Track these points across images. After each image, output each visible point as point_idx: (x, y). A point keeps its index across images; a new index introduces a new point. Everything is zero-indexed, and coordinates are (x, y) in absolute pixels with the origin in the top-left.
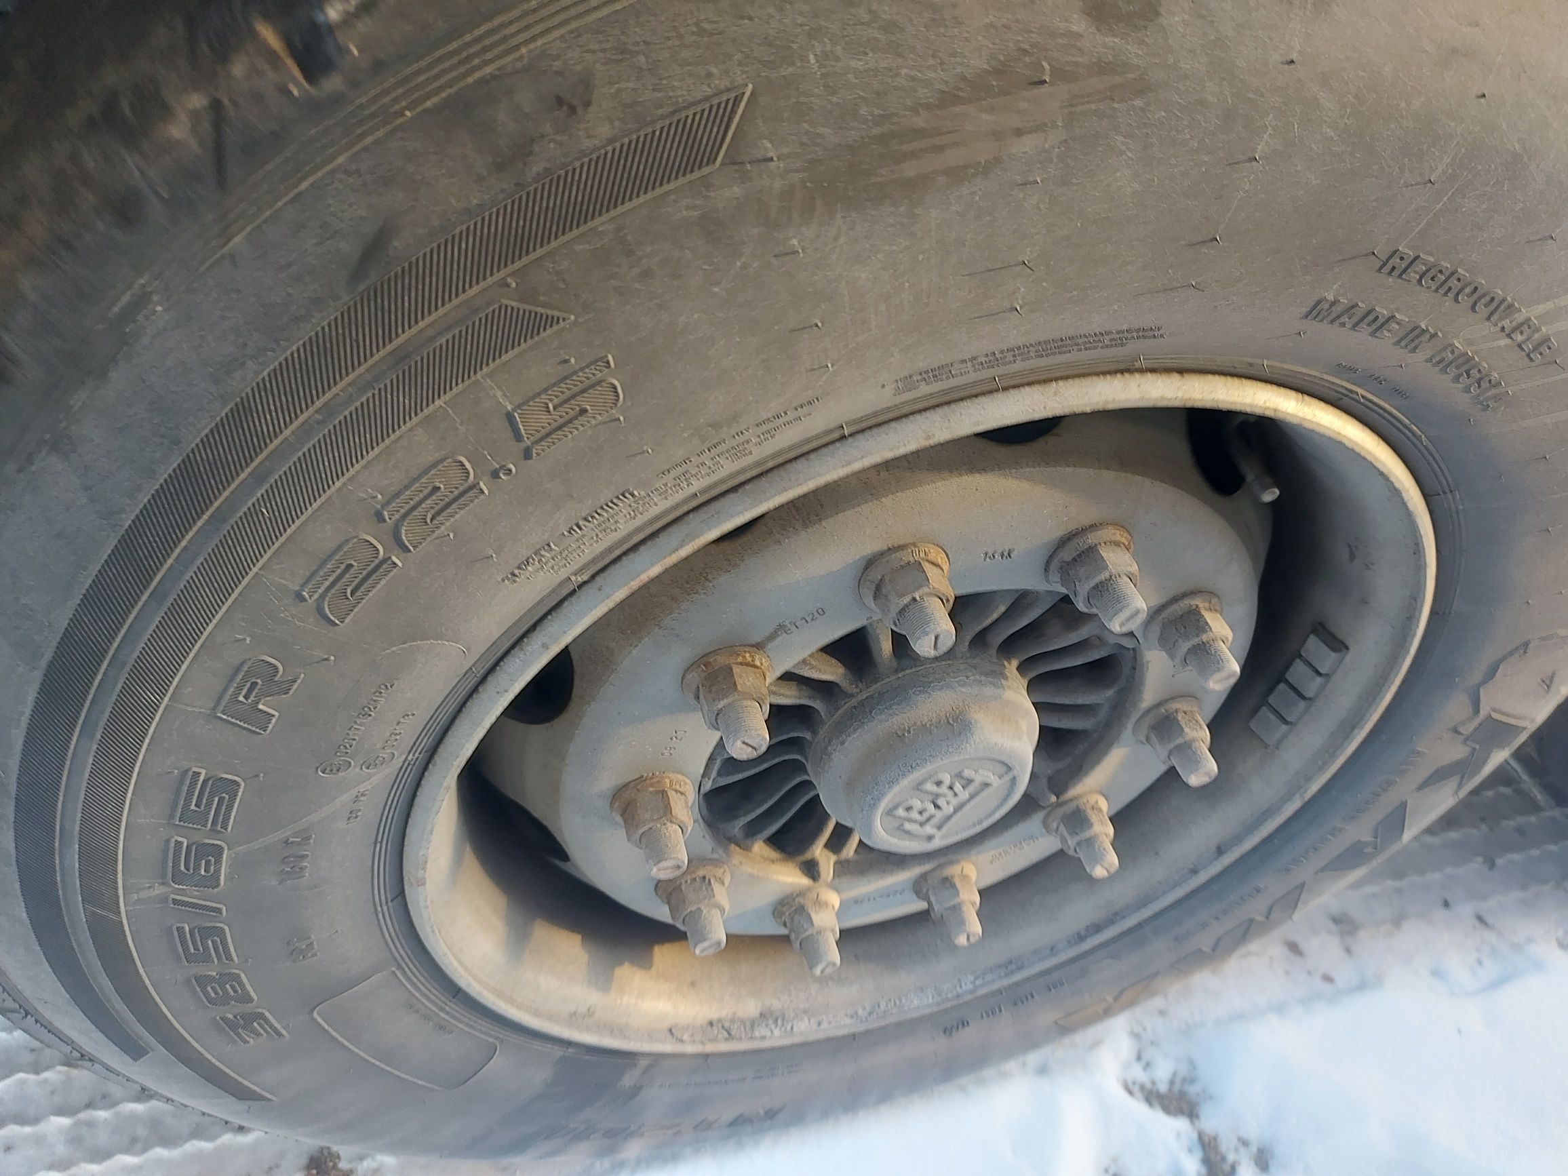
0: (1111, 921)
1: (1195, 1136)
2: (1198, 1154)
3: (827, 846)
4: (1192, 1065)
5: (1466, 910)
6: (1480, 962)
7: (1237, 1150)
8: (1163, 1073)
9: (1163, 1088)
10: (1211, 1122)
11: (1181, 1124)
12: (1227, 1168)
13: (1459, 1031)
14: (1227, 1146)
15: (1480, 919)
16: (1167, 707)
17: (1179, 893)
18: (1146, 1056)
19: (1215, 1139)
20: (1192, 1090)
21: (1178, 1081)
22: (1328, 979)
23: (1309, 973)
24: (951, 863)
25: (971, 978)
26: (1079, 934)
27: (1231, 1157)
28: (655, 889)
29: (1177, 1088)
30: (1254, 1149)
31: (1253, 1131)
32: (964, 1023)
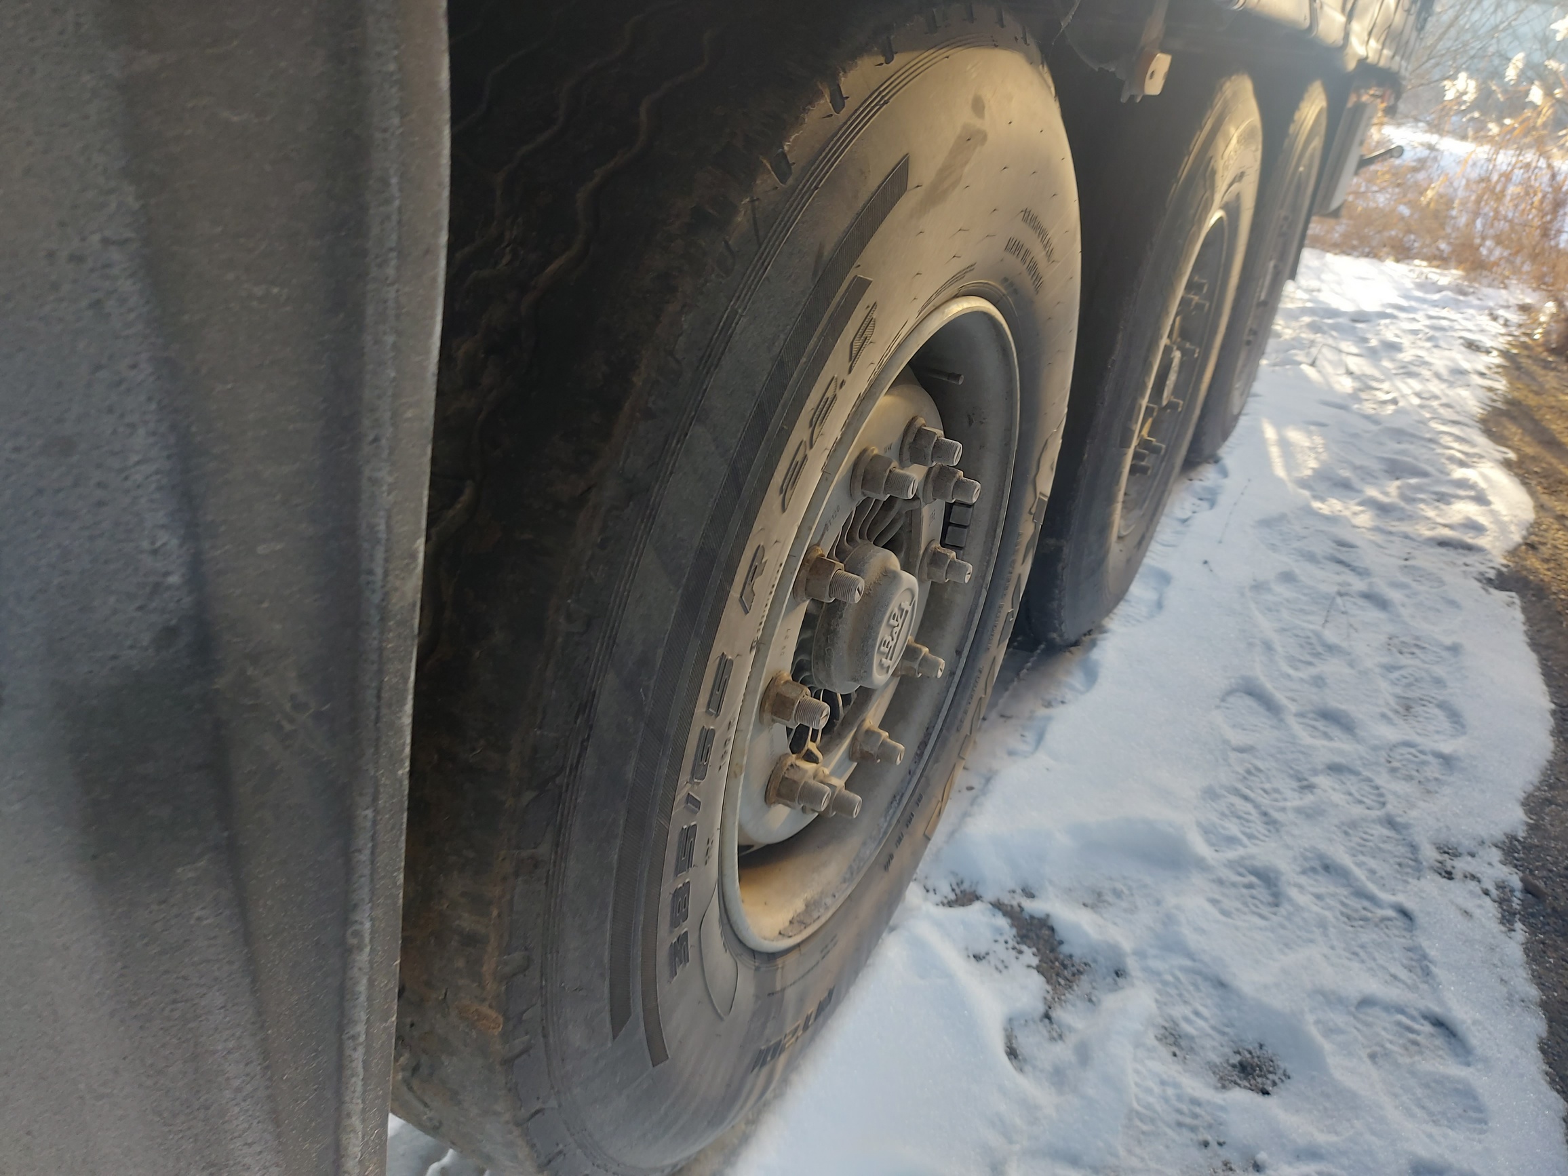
0: (928, 734)
1: (990, 906)
2: (1000, 914)
3: (811, 740)
4: (954, 874)
5: (993, 715)
6: (1022, 736)
7: (1013, 898)
8: (945, 890)
9: (952, 897)
10: (990, 894)
11: (977, 906)
12: (1018, 909)
13: (1048, 769)
14: (1006, 899)
15: (1002, 716)
16: (930, 548)
17: (952, 690)
18: (930, 885)
19: (999, 900)
20: (966, 886)
21: (955, 887)
22: (970, 788)
23: (960, 791)
24: (864, 720)
25: (883, 819)
26: (916, 754)
27: (1015, 903)
28: (765, 801)
29: (958, 891)
30: (1019, 891)
31: (1011, 885)
32: (891, 857)
